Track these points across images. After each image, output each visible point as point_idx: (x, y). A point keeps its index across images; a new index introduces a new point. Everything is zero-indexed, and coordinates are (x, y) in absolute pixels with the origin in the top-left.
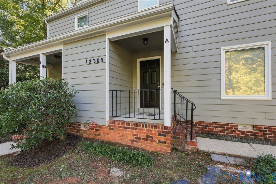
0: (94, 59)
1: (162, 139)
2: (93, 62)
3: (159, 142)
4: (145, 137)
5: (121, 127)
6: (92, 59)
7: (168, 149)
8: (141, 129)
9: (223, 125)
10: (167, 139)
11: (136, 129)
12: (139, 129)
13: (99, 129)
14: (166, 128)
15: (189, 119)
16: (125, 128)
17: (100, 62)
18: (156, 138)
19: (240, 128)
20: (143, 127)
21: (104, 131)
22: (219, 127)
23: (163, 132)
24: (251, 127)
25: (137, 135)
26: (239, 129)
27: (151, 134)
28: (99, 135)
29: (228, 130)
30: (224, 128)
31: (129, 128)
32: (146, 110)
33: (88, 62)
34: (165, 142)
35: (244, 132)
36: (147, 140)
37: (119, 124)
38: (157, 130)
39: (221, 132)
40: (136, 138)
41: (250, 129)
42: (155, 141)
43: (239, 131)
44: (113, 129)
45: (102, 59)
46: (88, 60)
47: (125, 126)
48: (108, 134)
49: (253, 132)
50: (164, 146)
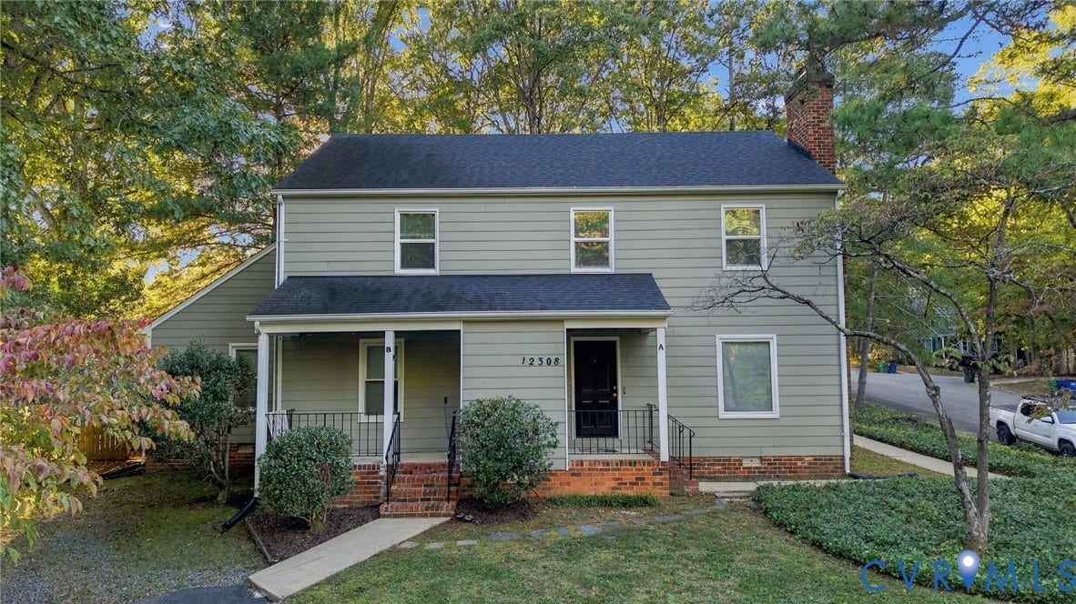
0: (541, 359)
1: (658, 479)
2: (537, 362)
3: (654, 484)
4: (634, 481)
5: (593, 470)
6: (536, 358)
7: (666, 493)
8: (627, 469)
9: (724, 460)
10: (665, 479)
11: (619, 470)
12: (624, 470)
13: (551, 478)
14: (663, 463)
15: (687, 454)
16: (601, 470)
17: (552, 363)
18: (650, 479)
19: (746, 463)
20: (630, 465)
21: (561, 479)
22: (718, 465)
23: (660, 469)
24: (758, 461)
25: (621, 479)
26: (744, 466)
27: (643, 474)
28: (550, 489)
29: (730, 469)
30: (725, 464)
31: (609, 470)
32: (586, 440)
33: (527, 362)
34: (662, 484)
35: (750, 468)
36: (637, 484)
37: (590, 465)
38: (651, 468)
39: (721, 473)
40: (619, 484)
41: (756, 463)
42: (648, 484)
43: (744, 468)
44: (579, 475)
45: (557, 360)
46: (527, 358)
47: (601, 467)
48: (569, 484)
49: (760, 468)
50: (661, 489)
